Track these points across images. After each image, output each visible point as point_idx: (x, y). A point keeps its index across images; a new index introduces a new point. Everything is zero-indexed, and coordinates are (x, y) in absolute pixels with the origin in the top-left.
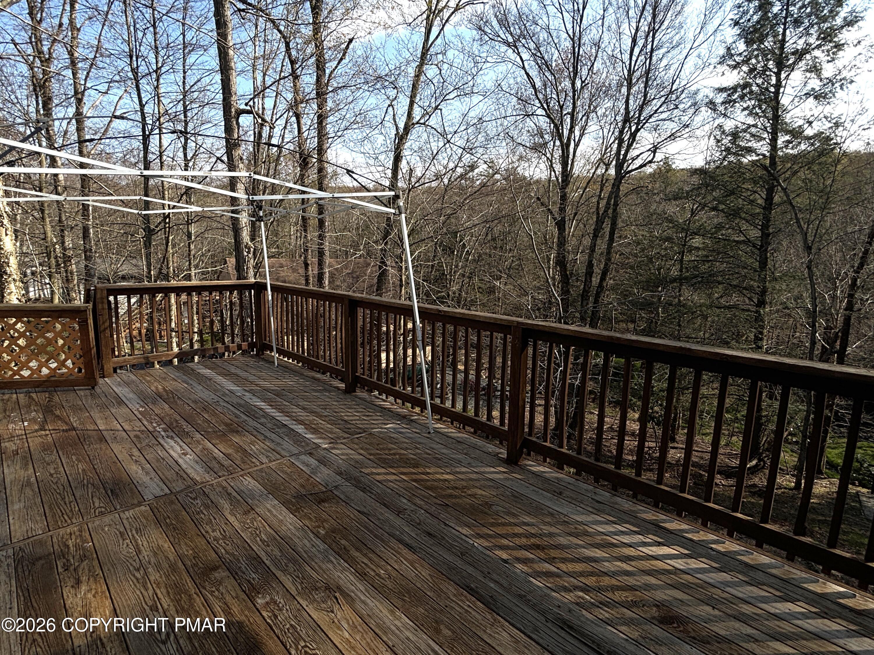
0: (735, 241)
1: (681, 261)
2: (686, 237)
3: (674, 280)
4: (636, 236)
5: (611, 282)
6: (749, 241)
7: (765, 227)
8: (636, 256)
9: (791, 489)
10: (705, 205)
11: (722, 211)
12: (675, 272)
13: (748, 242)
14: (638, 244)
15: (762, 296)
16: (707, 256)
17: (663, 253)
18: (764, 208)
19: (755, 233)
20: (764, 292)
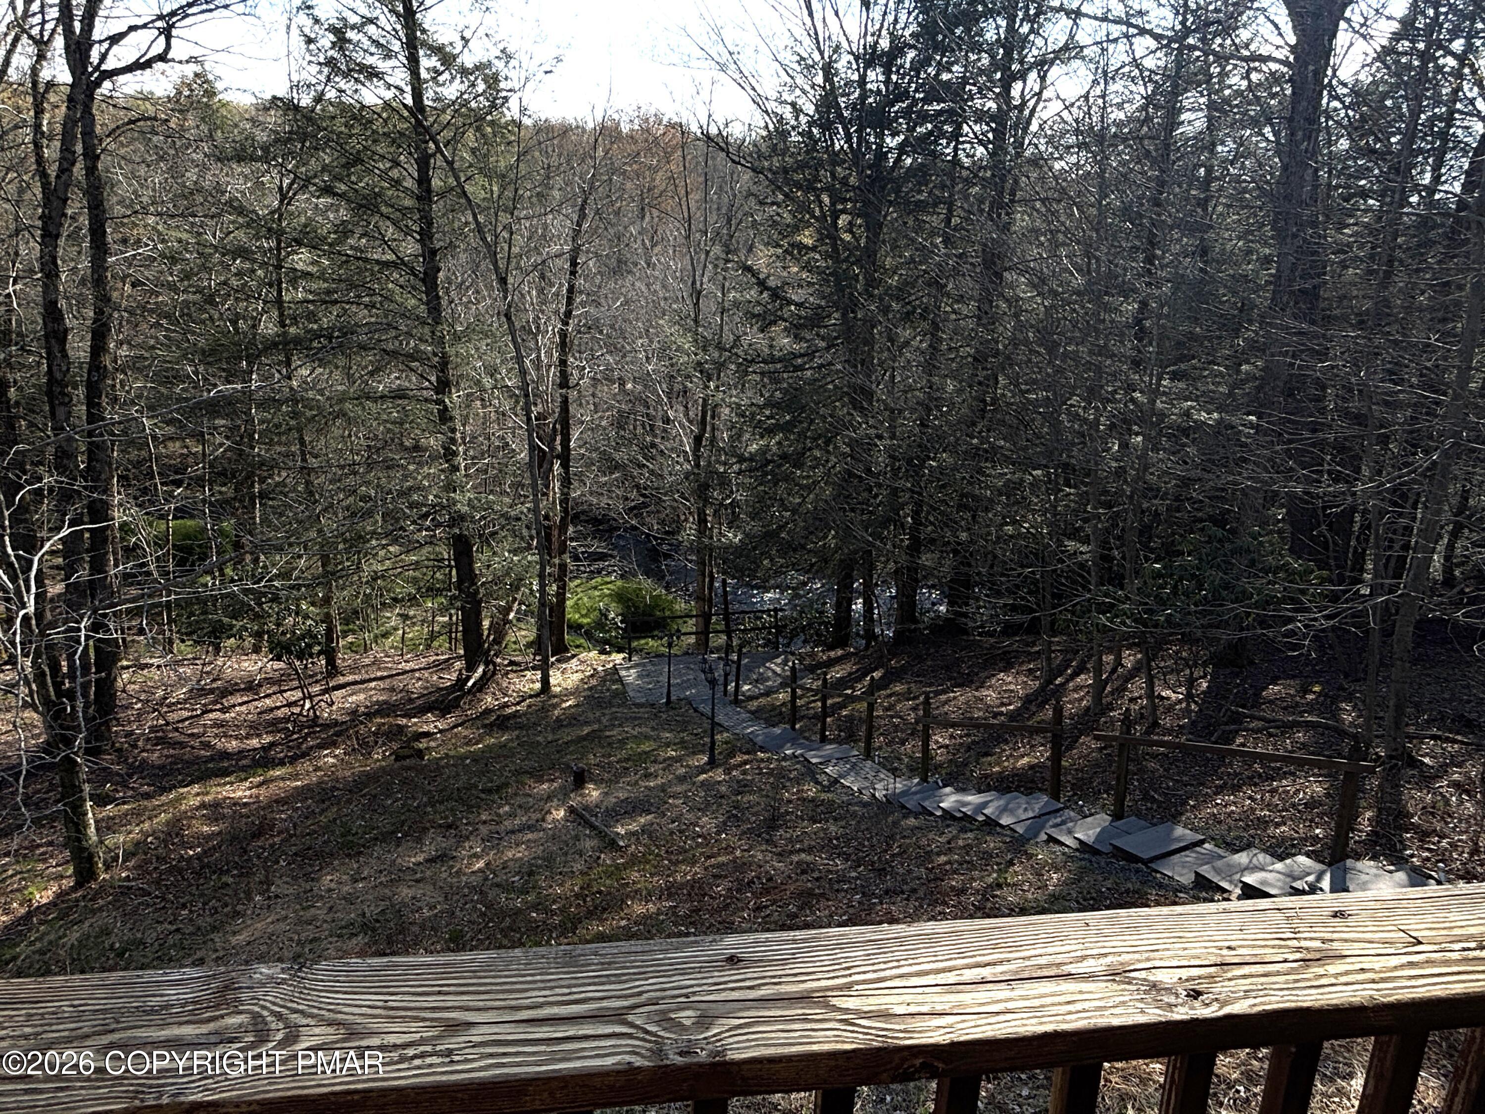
0: (378, 262)
1: (279, 301)
2: (279, 249)
3: (271, 346)
4: (163, 241)
5: (124, 351)
6: (403, 263)
7: (425, 236)
8: (172, 287)
9: (537, 695)
10: (308, 181)
11: (342, 196)
12: (268, 327)
13: (399, 264)
14: (174, 260)
15: (442, 371)
16: (328, 292)
17: (235, 282)
18: (419, 198)
19: (410, 248)
20: (444, 364)
